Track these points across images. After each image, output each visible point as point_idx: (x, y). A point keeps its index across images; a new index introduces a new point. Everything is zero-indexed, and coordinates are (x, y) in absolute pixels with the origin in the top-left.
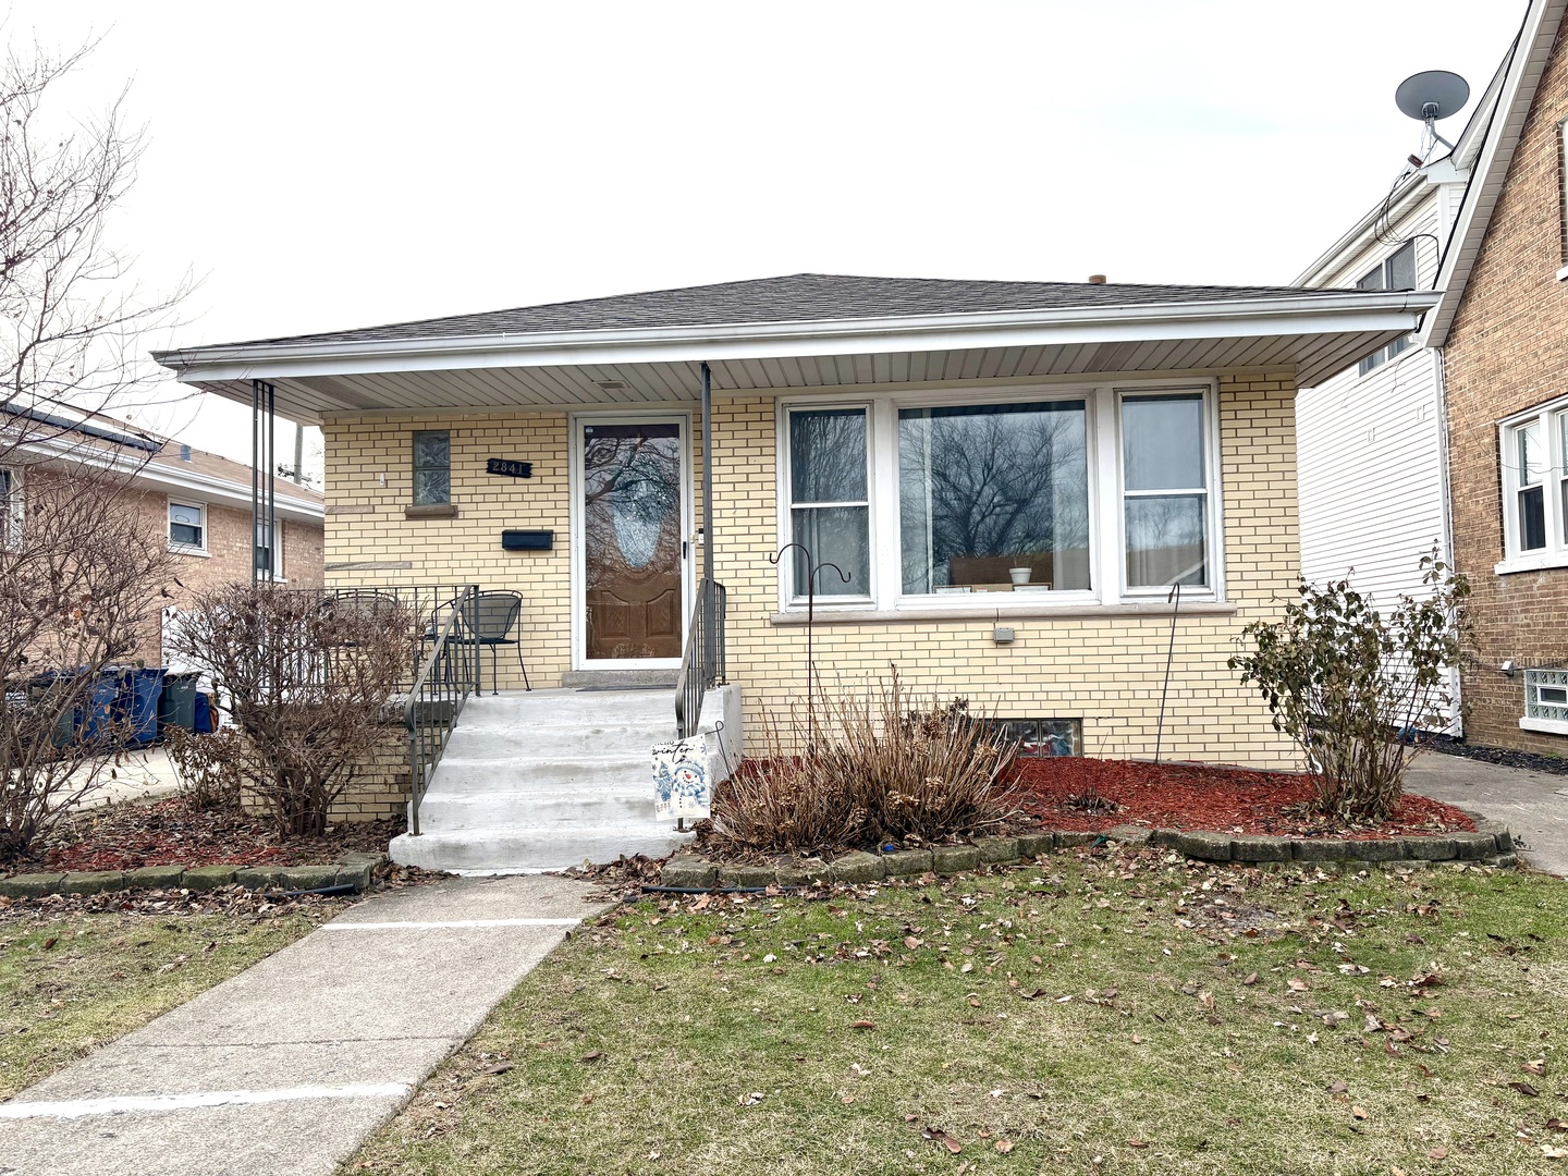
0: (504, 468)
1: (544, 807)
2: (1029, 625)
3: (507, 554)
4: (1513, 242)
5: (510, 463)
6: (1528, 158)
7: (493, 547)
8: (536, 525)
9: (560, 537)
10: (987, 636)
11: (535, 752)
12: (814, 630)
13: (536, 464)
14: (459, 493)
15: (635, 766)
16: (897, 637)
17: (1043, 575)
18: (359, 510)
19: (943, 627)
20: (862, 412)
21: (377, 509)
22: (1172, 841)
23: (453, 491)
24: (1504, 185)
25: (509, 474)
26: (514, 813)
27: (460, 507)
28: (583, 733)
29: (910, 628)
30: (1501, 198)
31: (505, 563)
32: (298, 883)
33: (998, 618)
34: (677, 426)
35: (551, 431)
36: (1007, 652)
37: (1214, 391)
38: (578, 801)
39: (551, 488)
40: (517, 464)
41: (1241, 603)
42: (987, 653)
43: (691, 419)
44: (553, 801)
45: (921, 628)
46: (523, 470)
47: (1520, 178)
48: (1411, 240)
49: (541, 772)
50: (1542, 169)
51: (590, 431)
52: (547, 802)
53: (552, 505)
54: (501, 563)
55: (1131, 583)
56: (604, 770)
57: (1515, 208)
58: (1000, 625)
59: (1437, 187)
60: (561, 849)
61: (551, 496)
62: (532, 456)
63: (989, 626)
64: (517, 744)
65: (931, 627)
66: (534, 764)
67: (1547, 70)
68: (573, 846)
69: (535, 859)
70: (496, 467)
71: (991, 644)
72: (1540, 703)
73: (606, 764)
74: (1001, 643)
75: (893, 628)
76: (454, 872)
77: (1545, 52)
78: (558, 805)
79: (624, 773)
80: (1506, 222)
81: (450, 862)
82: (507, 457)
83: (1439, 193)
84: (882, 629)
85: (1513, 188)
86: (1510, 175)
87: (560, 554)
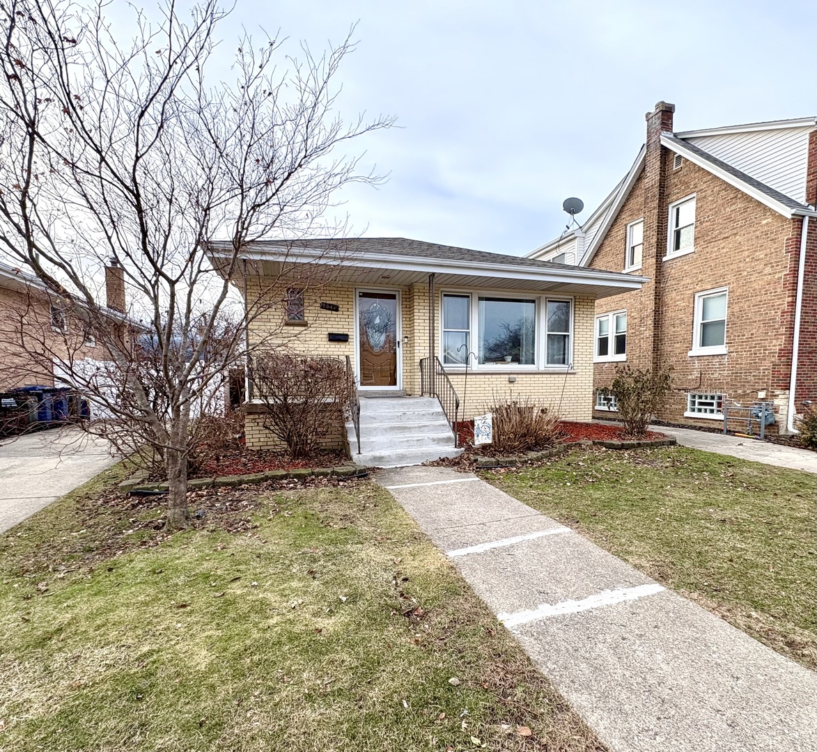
0: (328, 307)
1: (403, 442)
2: (520, 376)
3: (329, 343)
4: (606, 259)
5: (330, 305)
6: (613, 233)
7: (323, 339)
8: (341, 331)
9: (350, 337)
10: (507, 379)
11: (381, 422)
12: (468, 376)
13: (341, 306)
14: (309, 316)
15: (427, 426)
16: (479, 380)
17: (516, 359)
18: (263, 320)
19: (493, 376)
20: (468, 297)
21: (271, 320)
22: (602, 444)
23: (306, 315)
24: (603, 241)
25: (329, 309)
26: (392, 445)
27: (309, 322)
28: (399, 414)
29: (483, 376)
30: (602, 245)
31: (328, 346)
32: (343, 474)
33: (511, 374)
34: (395, 295)
35: (347, 293)
36: (512, 385)
37: (573, 301)
38: (415, 439)
39: (347, 316)
40: (333, 306)
41: (578, 370)
42: (507, 385)
43: (401, 293)
44: (406, 439)
45: (487, 376)
46: (335, 308)
47: (610, 239)
48: (564, 254)
49: (392, 429)
50: (619, 238)
51: (361, 294)
52: (404, 440)
53: (347, 323)
54: (326, 346)
55: (548, 363)
56: (415, 427)
57: (607, 249)
58: (511, 376)
59: (576, 237)
60: (418, 456)
61: (347, 320)
62: (339, 303)
63: (507, 376)
64: (374, 418)
65: (490, 376)
66: (390, 426)
67: (623, 206)
68: (423, 455)
69: (409, 460)
70: (325, 306)
71: (508, 382)
72: (602, 402)
73: (416, 425)
74: (511, 382)
75: (478, 376)
76: (380, 467)
77: (624, 200)
78: (408, 441)
79: (422, 429)
80: (603, 252)
81: (377, 463)
82: (328, 302)
83: (577, 240)
84: (474, 376)
85: (607, 242)
86: (606, 238)
87: (350, 344)
